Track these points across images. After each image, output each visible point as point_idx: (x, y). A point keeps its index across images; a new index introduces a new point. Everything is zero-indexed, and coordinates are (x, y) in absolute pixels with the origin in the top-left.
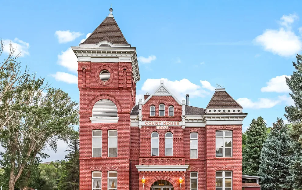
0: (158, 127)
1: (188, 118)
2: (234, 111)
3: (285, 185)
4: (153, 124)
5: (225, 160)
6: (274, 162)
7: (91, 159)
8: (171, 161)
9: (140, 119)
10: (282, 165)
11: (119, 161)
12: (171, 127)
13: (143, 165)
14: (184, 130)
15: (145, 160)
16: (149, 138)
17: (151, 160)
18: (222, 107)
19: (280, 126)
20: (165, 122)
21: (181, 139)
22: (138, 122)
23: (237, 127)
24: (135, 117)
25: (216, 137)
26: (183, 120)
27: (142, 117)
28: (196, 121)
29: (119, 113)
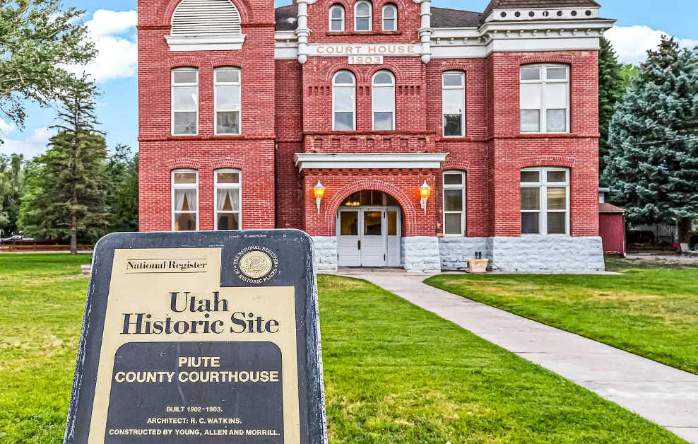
0: (353, 59)
1: (439, 33)
2: (574, 13)
3: (688, 210)
4: (340, 50)
5: (547, 139)
6: (653, 149)
7: (169, 139)
8: (396, 142)
9: (303, 39)
10: (678, 159)
11: (248, 145)
12: (390, 57)
13: (315, 152)
14: (428, 65)
15: (321, 140)
16: (328, 88)
17: (339, 140)
18: (539, 6)
19: (671, 58)
20: (372, 46)
21: (418, 87)
22: (297, 48)
23: (584, 54)
24: (288, 35)
25: (521, 81)
26: (426, 38)
27: (307, 35)
28: (461, 43)
29: (243, 26)
